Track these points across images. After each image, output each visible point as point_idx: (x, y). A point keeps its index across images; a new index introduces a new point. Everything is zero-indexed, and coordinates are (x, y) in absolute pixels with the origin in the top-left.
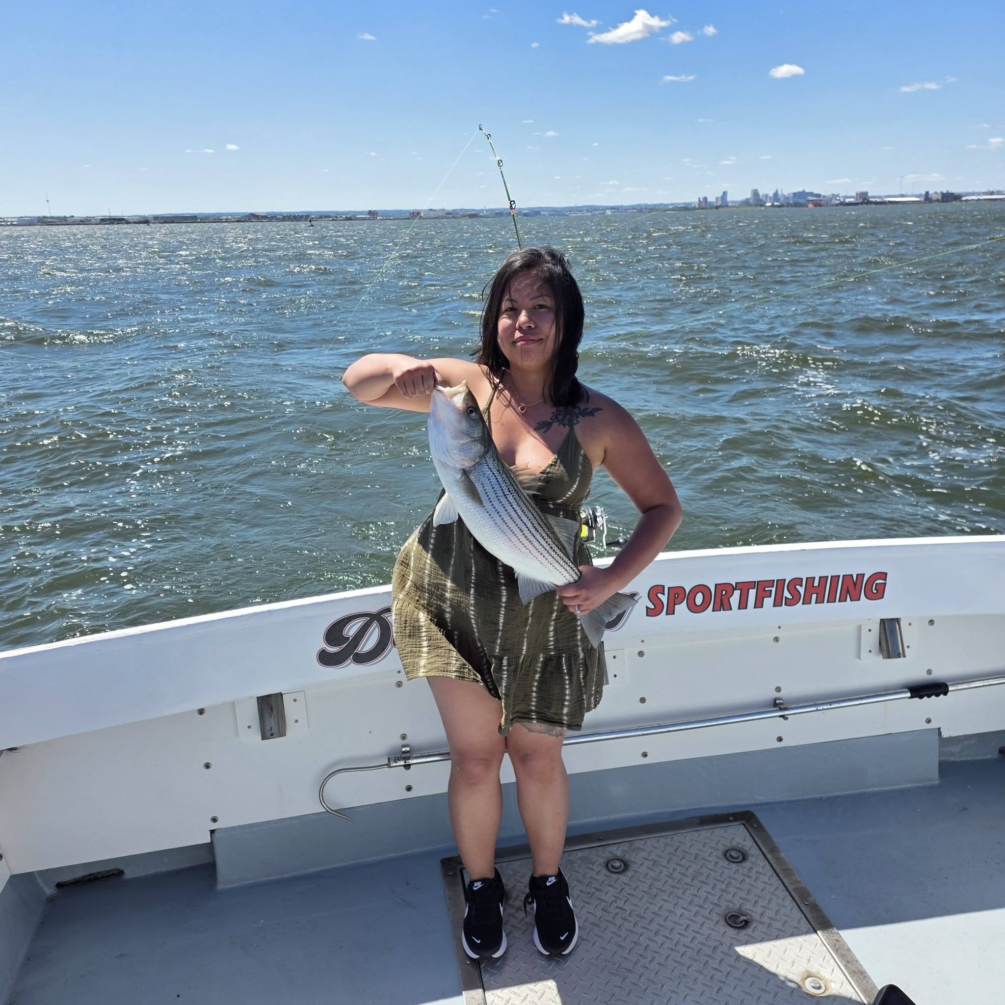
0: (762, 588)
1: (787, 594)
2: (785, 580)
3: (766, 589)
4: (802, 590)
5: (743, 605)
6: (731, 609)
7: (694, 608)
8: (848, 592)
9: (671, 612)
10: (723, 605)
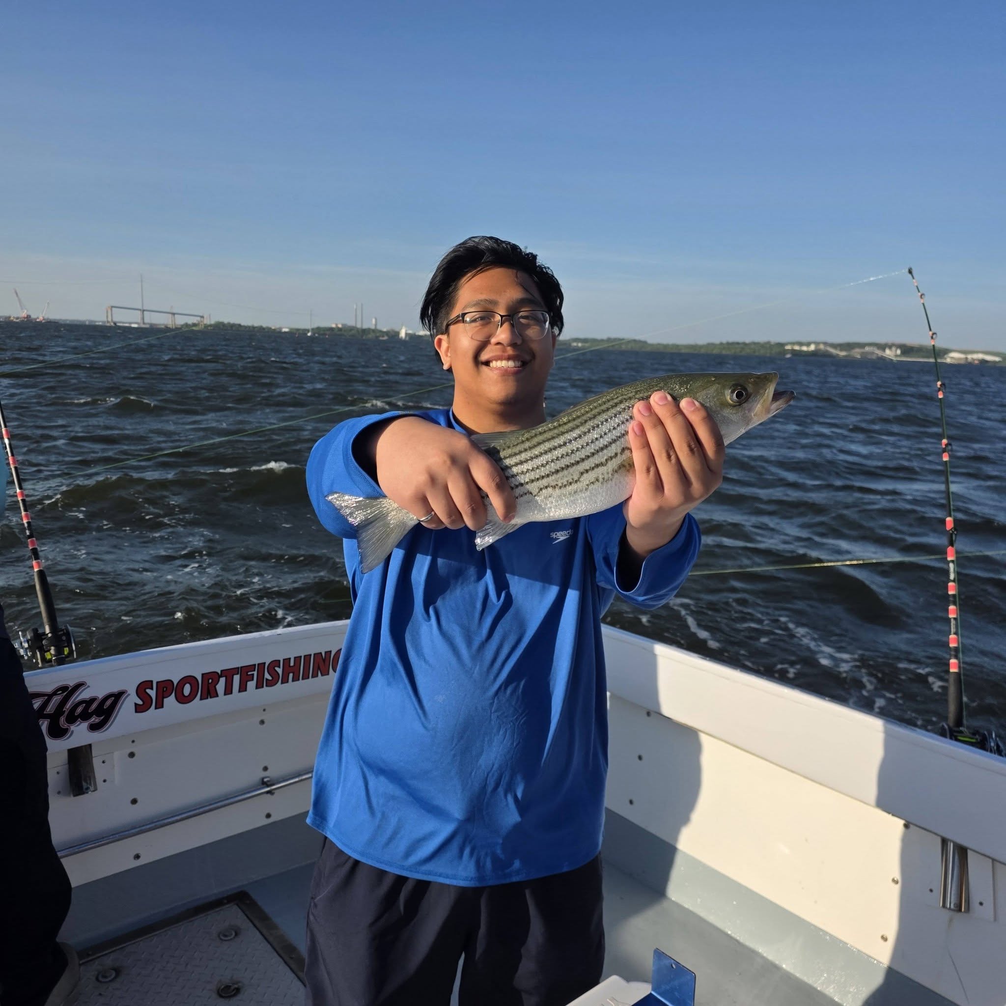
0: (245, 673)
1: (267, 676)
2: (265, 663)
3: (249, 673)
4: (280, 670)
5: (228, 691)
6: (217, 696)
7: (183, 700)
8: (319, 668)
9: (160, 705)
10: (209, 692)
